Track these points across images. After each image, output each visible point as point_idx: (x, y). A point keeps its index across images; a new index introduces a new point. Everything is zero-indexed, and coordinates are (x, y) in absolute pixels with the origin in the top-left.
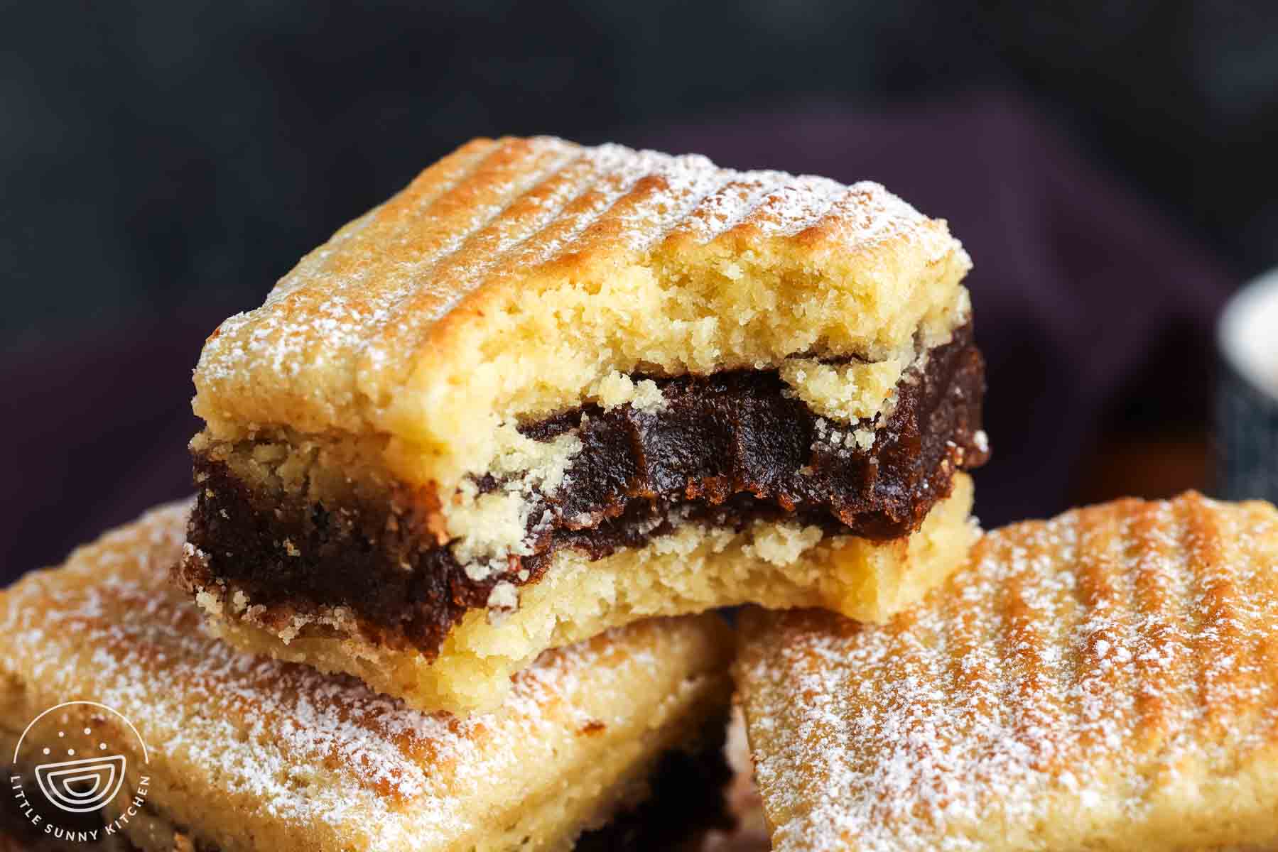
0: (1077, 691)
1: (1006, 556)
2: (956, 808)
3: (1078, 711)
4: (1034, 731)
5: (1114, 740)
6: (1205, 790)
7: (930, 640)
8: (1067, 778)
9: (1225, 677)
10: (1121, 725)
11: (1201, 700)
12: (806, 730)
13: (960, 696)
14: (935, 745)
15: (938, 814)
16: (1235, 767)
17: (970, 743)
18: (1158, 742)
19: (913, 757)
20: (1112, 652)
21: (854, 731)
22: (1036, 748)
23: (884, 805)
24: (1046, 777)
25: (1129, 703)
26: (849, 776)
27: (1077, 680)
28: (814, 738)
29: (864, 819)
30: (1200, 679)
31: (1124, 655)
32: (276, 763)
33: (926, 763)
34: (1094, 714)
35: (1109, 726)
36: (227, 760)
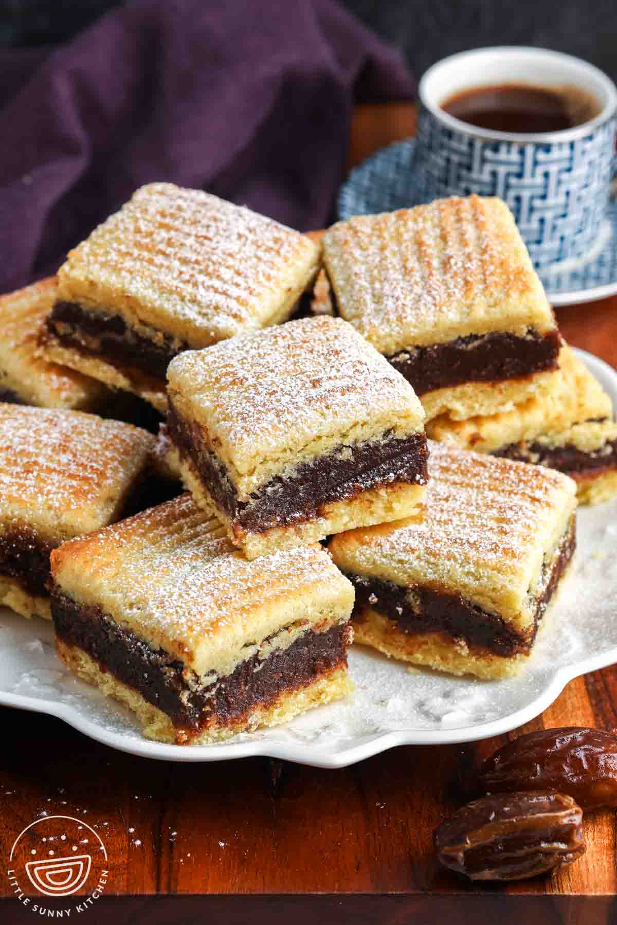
0: (445, 278)
1: (415, 221)
2: (409, 318)
3: (446, 284)
4: (434, 293)
5: (458, 295)
6: (487, 312)
7: (394, 253)
8: (444, 309)
9: (492, 274)
10: (460, 290)
11: (485, 281)
12: (357, 287)
13: (408, 278)
14: (402, 296)
15: (404, 321)
16: (495, 305)
17: (413, 295)
18: (471, 296)
19: (395, 300)
20: (456, 264)
21: (373, 289)
22: (434, 298)
23: (387, 317)
24: (438, 308)
25: (462, 282)
26: (373, 306)
27: (445, 273)
28: (360, 291)
29: (379, 321)
30: (484, 274)
31: (460, 264)
32: (196, 308)
33: (400, 303)
34: (452, 286)
35: (456, 291)
36: (179, 308)
